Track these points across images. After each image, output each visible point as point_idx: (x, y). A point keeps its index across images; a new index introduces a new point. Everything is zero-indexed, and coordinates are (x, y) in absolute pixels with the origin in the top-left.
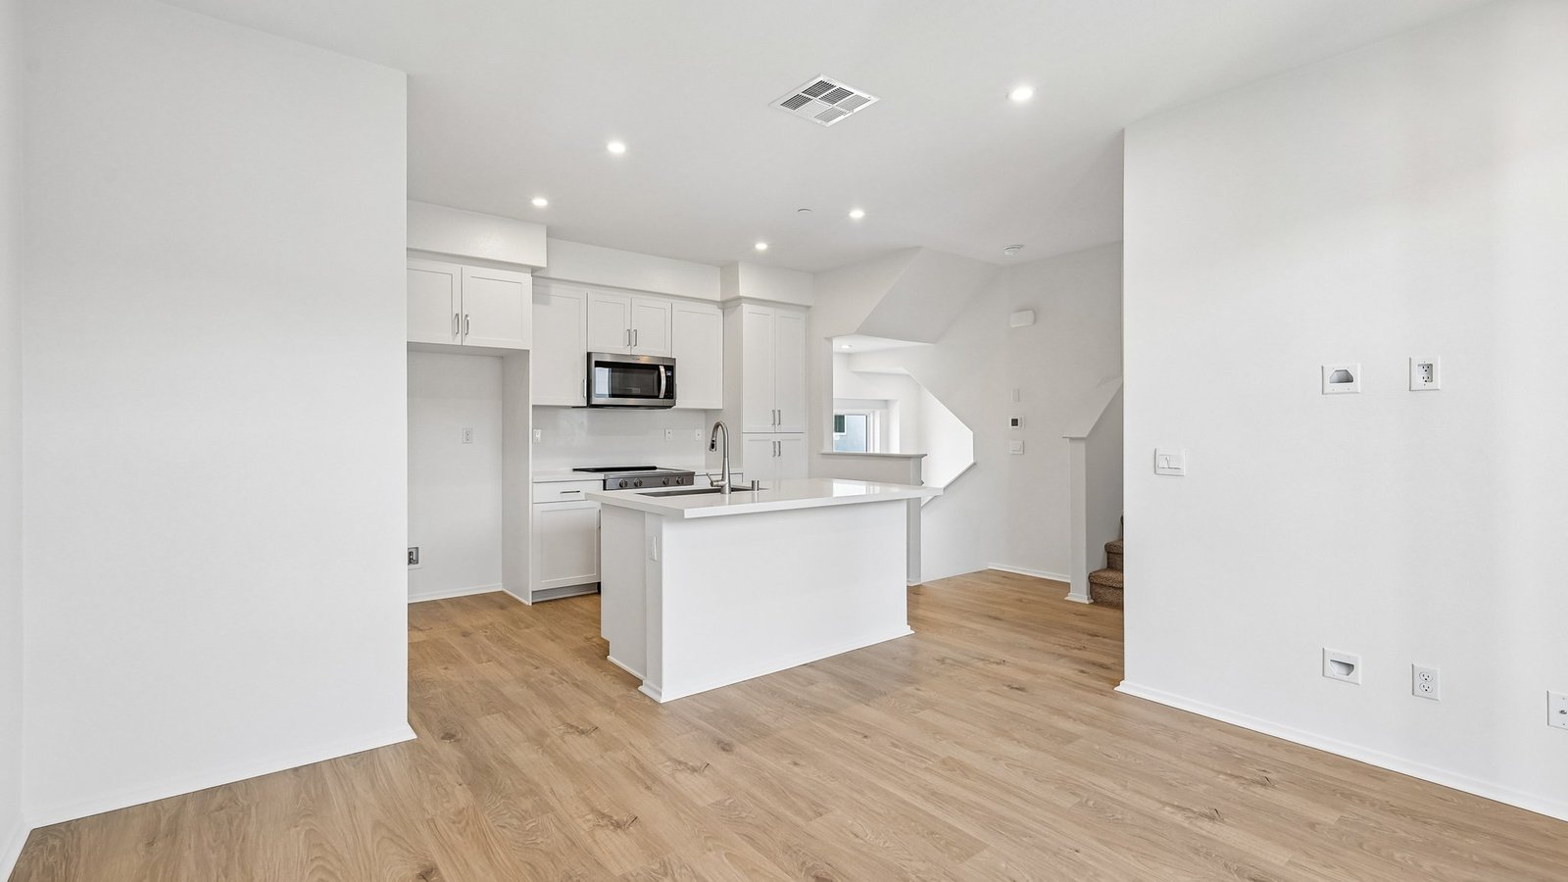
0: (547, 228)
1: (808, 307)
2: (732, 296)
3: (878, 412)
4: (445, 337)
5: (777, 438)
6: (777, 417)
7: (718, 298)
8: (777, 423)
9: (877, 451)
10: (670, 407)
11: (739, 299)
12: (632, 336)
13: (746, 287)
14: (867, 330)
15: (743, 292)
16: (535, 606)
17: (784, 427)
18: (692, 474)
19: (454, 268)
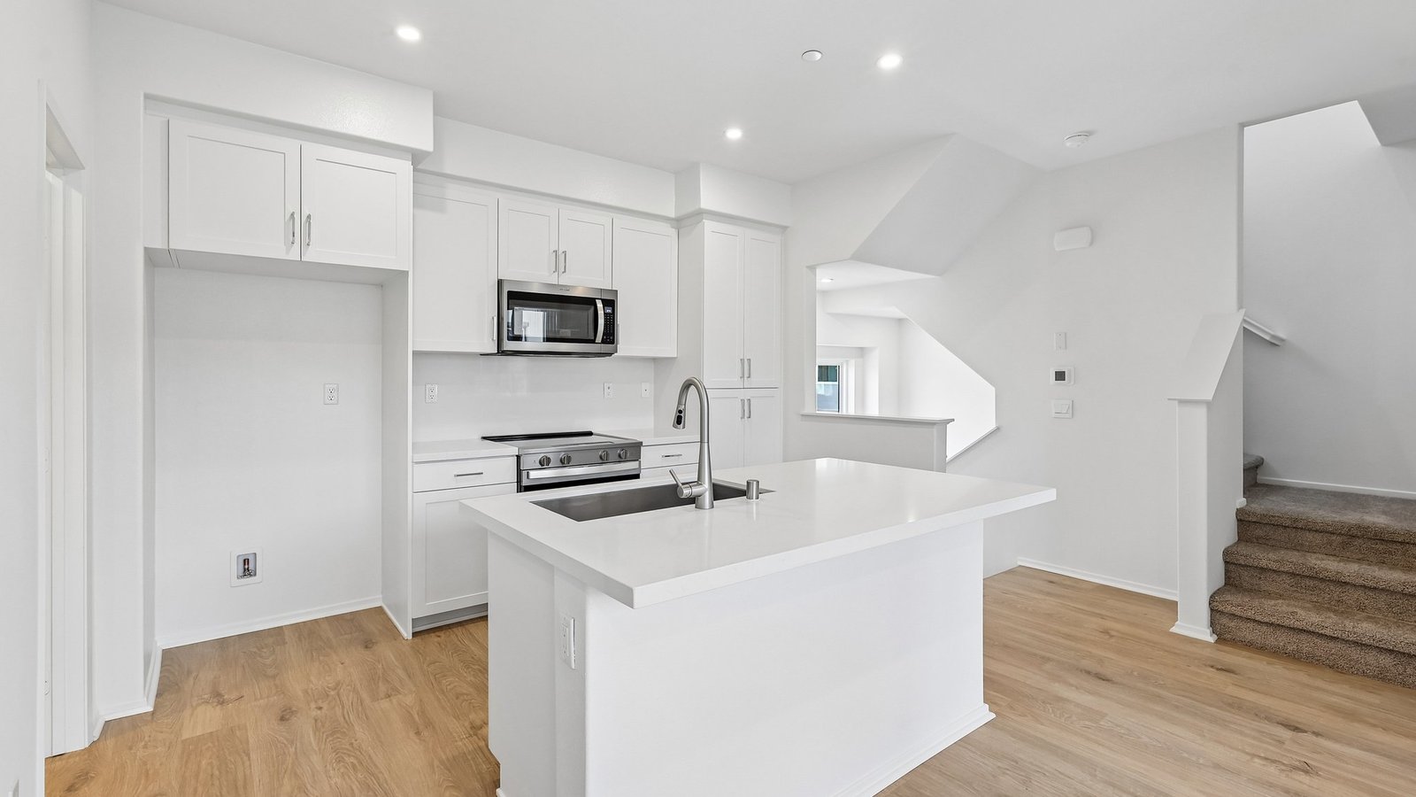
0: (435, 95)
1: (784, 228)
2: (690, 209)
3: (852, 362)
4: (274, 248)
5: (747, 394)
6: (746, 368)
7: (672, 215)
8: (746, 375)
9: (852, 412)
10: (610, 354)
11: (700, 214)
12: (559, 260)
13: (709, 198)
14: (864, 256)
15: (706, 203)
16: (416, 640)
17: (756, 380)
18: (638, 445)
19: (289, 145)
